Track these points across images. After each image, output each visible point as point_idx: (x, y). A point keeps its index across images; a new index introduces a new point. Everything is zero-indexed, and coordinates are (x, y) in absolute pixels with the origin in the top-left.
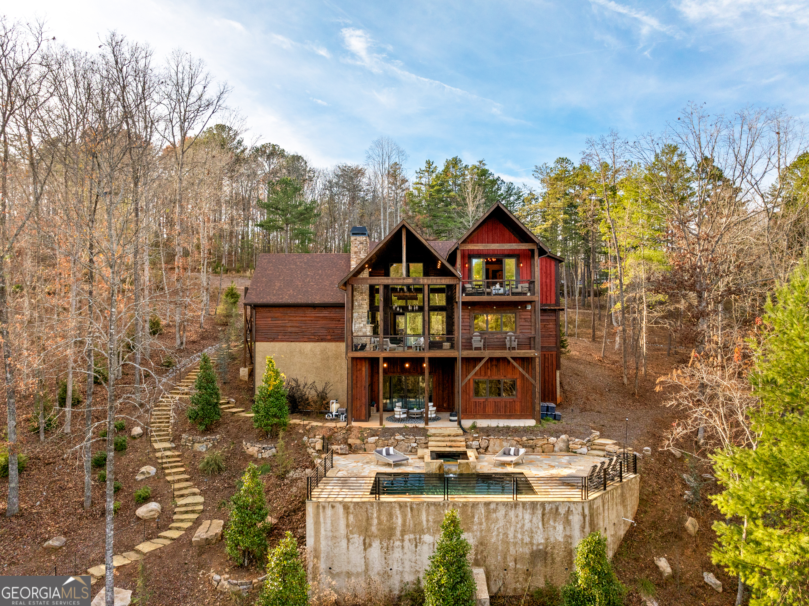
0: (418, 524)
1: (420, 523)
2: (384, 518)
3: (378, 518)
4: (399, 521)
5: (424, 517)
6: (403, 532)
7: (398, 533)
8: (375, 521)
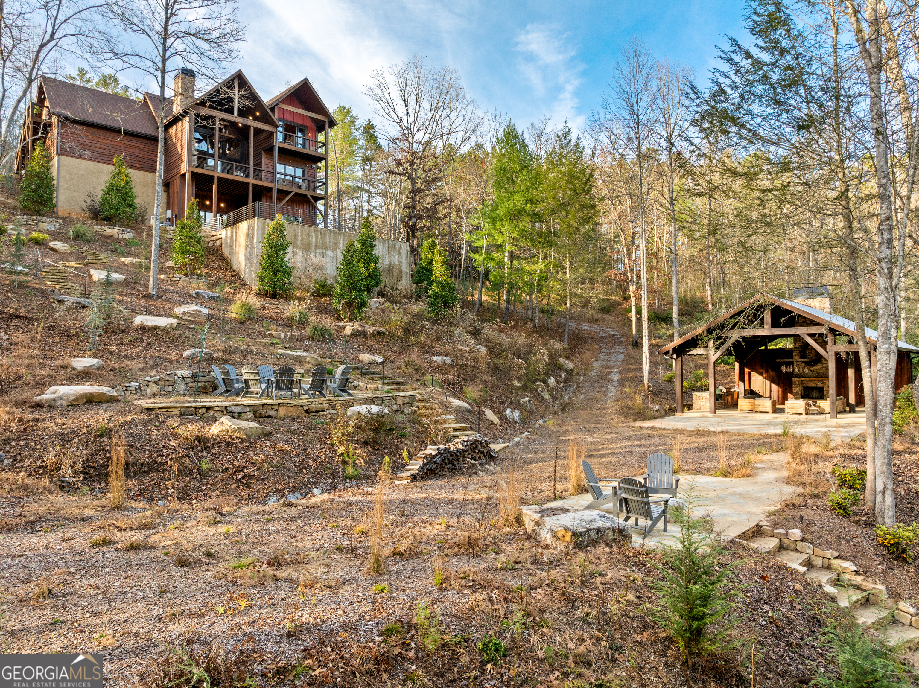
0: (324, 243)
1: (326, 243)
2: (305, 236)
3: (301, 236)
4: (314, 240)
5: (328, 239)
6: (316, 247)
7: (313, 248)
8: (299, 238)
